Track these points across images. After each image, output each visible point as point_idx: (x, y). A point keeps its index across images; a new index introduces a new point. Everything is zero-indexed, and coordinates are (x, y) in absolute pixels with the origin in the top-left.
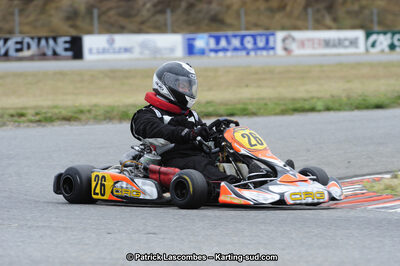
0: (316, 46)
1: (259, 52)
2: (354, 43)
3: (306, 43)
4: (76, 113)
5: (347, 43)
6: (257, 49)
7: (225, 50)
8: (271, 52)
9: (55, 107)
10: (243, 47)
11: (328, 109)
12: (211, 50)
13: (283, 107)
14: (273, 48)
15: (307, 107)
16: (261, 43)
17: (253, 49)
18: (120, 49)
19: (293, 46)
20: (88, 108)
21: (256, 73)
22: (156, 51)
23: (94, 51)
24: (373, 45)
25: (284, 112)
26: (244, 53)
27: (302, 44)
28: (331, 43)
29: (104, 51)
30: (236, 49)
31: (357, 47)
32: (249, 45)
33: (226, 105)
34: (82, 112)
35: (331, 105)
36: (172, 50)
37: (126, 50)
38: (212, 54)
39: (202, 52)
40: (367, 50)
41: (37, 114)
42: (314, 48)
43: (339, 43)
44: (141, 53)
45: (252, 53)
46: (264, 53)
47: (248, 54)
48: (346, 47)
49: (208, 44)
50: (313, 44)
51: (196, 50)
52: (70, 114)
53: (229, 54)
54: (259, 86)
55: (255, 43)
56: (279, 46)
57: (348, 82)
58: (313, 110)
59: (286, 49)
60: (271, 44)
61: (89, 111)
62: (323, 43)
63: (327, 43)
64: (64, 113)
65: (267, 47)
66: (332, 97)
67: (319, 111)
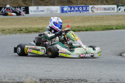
1: (84, 12)
2: (113, 9)
3: (99, 9)
4: (38, 30)
5: (111, 9)
6: (83, 11)
7: (73, 11)
8: (88, 12)
9: (31, 28)
10: (79, 10)
11: (117, 29)
12: (69, 11)
13: (103, 28)
14: (88, 11)
15: (110, 28)
16: (84, 9)
17: (82, 11)
19: (94, 10)
20: (42, 28)
21: (87, 18)
22: (52, 11)
23: (32, 11)
24: (119, 10)
25: (103, 30)
26: (79, 12)
27: (97, 9)
28: (106, 9)
29: (35, 11)
30: (76, 11)
31: (114, 10)
32: (81, 10)
33: (84, 27)
34: (40, 29)
35: (117, 27)
36: (57, 11)
37: (42, 11)
38: (69, 12)
39: (66, 12)
40: (117, 11)
41: (26, 30)
42: (101, 11)
43: (109, 9)
44: (47, 12)
45: (82, 12)
46: (85, 12)
47: (80, 12)
48: (111, 10)
49: (68, 9)
50: (101, 9)
51: (64, 11)
53: (74, 12)
54: (89, 22)
55: (83, 9)
56: (90, 10)
57: (117, 21)
58: (112, 29)
59: (92, 11)
60: (88, 9)
61: (42, 29)
63: (105, 9)
64: (35, 30)
65: (86, 10)
66: (117, 25)
67: (114, 29)
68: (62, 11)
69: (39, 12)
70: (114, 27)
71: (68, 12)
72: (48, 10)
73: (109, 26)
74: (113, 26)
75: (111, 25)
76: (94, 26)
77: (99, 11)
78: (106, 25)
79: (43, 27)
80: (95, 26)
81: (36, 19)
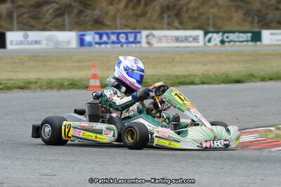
0: (169, 41)
1: (130, 45)
2: (196, 39)
3: (163, 39)
4: (26, 83)
5: (191, 39)
6: (128, 42)
7: (106, 43)
8: (138, 45)
9: (10, 80)
10: (119, 42)
11: (203, 83)
12: (97, 43)
13: (172, 82)
14: (139, 42)
15: (188, 81)
16: (131, 39)
17: (125, 43)
18: (32, 41)
19: (154, 41)
20: (34, 81)
24: (209, 41)
25: (173, 85)
26: (119, 45)
27: (160, 40)
28: (180, 39)
29: (21, 43)
30: (113, 43)
31: (198, 42)
32: (123, 40)
34: (30, 83)
35: (205, 80)
36: (69, 43)
38: (97, 46)
40: (205, 44)
42: (168, 42)
43: (186, 39)
45: (125, 46)
46: (134, 45)
47: (122, 46)
48: (190, 42)
49: (94, 39)
50: (168, 39)
51: (85, 43)
52: (22, 85)
53: (109, 46)
55: (127, 39)
56: (144, 41)
57: (205, 65)
58: (192, 83)
59: (148, 43)
60: (138, 39)
61: (36, 82)
62: (174, 39)
63: (177, 39)
64: (19, 84)
65: (136, 42)
66: (203, 74)
67: (197, 84)
68: (82, 42)
69: (28, 44)
70: (197, 80)
71: (93, 44)
72: (49, 39)
73: (186, 77)
74: (195, 76)
75: (190, 75)
76: (152, 76)
77: (164, 45)
78: (179, 73)
79: (39, 79)
80: (154, 75)
81: (21, 59)
